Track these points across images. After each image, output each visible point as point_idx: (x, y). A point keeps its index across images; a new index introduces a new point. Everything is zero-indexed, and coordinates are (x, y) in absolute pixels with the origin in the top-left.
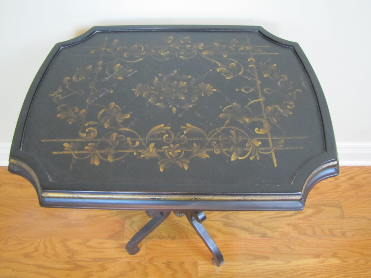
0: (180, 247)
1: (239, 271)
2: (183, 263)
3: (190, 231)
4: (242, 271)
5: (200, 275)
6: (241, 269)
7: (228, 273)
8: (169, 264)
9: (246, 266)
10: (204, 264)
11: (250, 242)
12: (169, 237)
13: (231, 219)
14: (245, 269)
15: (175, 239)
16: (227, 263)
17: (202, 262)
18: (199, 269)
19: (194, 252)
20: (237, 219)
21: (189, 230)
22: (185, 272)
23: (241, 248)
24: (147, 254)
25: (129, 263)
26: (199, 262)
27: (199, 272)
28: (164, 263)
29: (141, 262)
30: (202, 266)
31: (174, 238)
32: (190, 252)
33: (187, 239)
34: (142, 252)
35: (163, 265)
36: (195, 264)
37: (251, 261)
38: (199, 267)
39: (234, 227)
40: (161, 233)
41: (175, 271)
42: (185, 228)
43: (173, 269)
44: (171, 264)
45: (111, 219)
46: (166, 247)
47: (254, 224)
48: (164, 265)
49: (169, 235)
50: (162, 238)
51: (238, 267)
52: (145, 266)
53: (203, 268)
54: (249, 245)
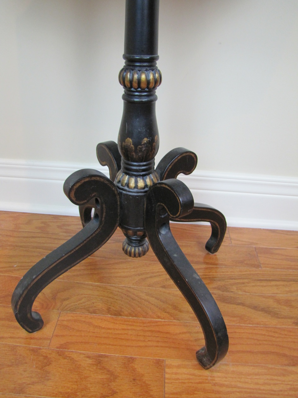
0: (128, 329)
1: (262, 388)
2: (132, 360)
3: (152, 304)
4: (268, 387)
5: (168, 388)
6: (265, 384)
7: (234, 389)
8: (101, 359)
9: (276, 378)
10: (179, 367)
11: (274, 332)
12: (109, 311)
13: (232, 292)
14: (275, 384)
15: (121, 315)
16: (231, 368)
17: (176, 362)
18: (167, 376)
19: (158, 341)
20: (244, 293)
21: (149, 302)
22: (136, 379)
23: (258, 340)
24: (57, 336)
25: (13, 348)
26: (168, 361)
27: (166, 381)
28: (89, 357)
29: (40, 349)
30: (175, 370)
31: (118, 313)
32: (149, 341)
33: (144, 317)
34: (47, 331)
35: (87, 359)
36: (159, 364)
37: (285, 368)
38: (167, 370)
39: (239, 304)
40: (93, 303)
41: (113, 376)
42: (143, 299)
43: (108, 371)
44: (106, 359)
45: (6, 275)
46: (100, 327)
47: (278, 301)
48: (90, 361)
49: (110, 308)
50: (94, 312)
51: (257, 377)
52: (46, 357)
53: (176, 374)
54: (274, 337)
